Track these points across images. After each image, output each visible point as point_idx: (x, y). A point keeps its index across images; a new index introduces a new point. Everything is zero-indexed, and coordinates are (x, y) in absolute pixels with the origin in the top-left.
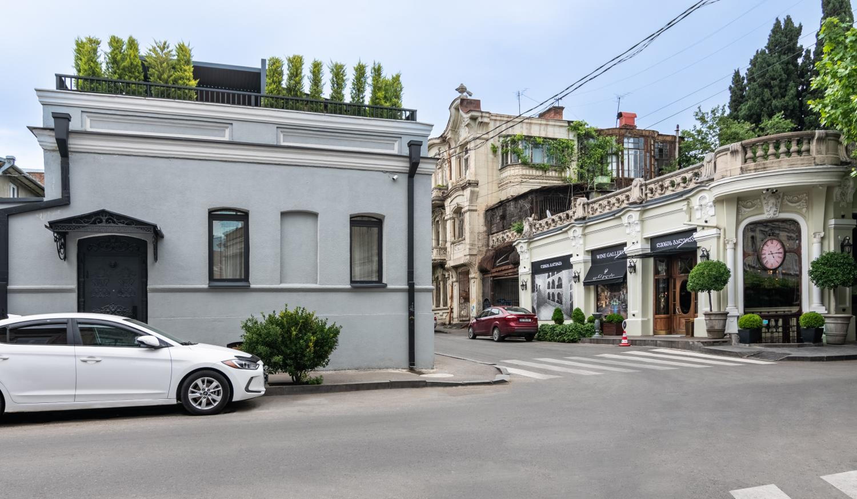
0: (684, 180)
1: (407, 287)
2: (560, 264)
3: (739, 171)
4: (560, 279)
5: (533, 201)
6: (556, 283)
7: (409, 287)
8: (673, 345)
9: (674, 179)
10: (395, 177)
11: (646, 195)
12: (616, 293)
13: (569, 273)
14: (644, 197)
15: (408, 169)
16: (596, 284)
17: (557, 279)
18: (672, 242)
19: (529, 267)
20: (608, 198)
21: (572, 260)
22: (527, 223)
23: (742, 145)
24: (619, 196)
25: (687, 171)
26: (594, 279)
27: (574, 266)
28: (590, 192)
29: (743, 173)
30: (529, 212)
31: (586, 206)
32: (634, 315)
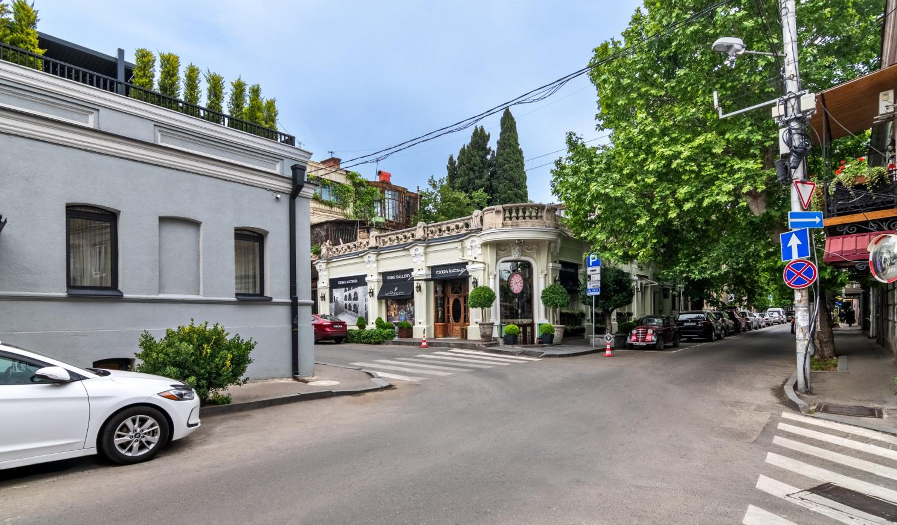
0: (457, 227)
1: (289, 301)
2: (356, 281)
3: (501, 225)
4: (356, 293)
5: (328, 230)
6: (353, 297)
7: (292, 300)
8: (463, 346)
9: (449, 225)
10: (279, 196)
11: (428, 235)
12: (403, 306)
13: (364, 289)
14: (426, 236)
15: (291, 190)
16: (387, 299)
17: (353, 293)
18: (448, 271)
19: (327, 284)
20: (396, 234)
21: (367, 279)
22: (325, 247)
23: (503, 207)
24: (406, 234)
25: (459, 221)
26: (387, 295)
27: (368, 284)
28: (370, 228)
29: (503, 227)
30: (324, 238)
31: (378, 238)
32: (420, 323)
